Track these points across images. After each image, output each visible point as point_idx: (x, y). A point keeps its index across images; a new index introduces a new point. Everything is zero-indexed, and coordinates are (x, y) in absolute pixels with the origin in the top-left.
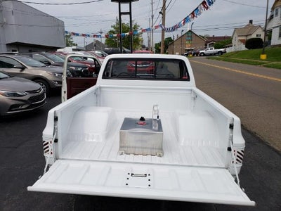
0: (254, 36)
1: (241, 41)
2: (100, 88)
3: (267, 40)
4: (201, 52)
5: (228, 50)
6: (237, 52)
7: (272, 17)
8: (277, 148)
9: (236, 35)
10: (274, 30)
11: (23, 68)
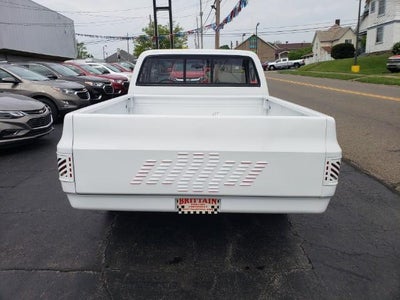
0: (342, 41)
1: (325, 49)
2: (133, 98)
3: (359, 46)
4: (270, 64)
5: (308, 62)
6: (319, 64)
7: (366, 14)
8: (378, 177)
9: (317, 41)
10: (369, 32)
11: (16, 82)
